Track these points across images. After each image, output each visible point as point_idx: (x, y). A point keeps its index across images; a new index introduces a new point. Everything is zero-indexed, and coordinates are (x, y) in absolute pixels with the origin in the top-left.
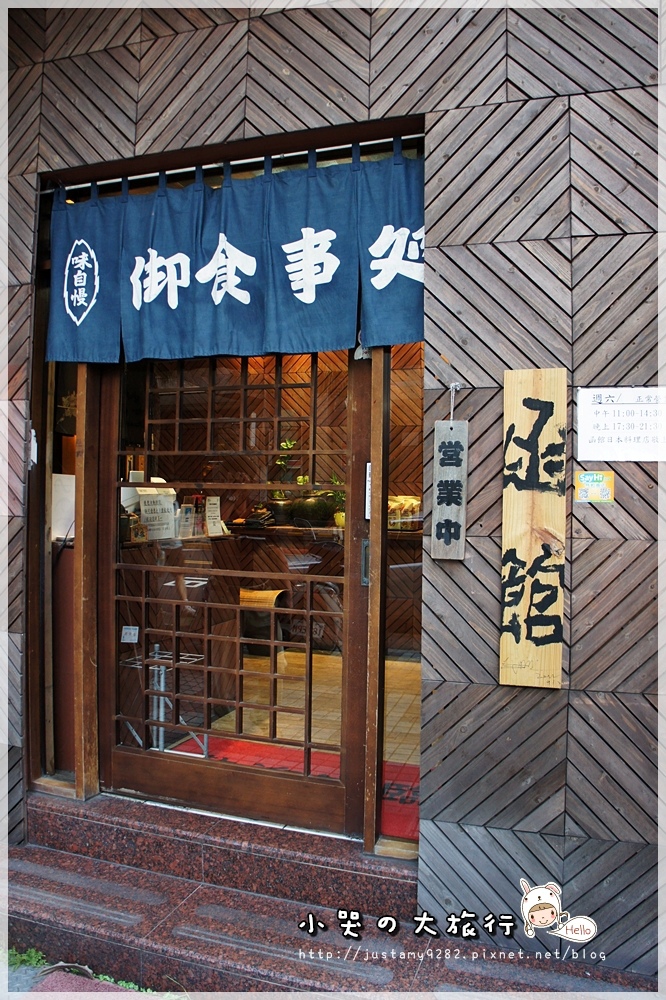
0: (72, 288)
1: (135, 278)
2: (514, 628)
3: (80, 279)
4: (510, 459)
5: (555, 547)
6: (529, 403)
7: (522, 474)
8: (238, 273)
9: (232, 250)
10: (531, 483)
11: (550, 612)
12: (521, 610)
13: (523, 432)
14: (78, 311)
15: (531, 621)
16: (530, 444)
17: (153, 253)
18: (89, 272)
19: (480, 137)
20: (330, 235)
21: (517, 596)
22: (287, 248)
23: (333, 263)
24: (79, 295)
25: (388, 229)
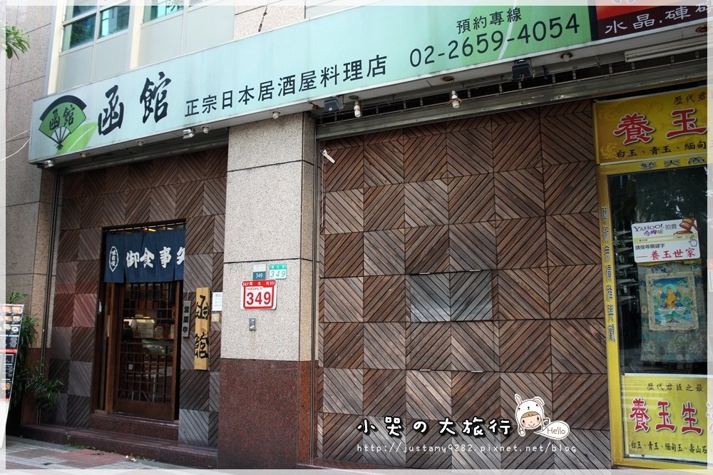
0: (111, 261)
1: (127, 259)
2: (197, 354)
3: (113, 258)
4: (197, 311)
5: (206, 333)
6: (201, 296)
7: (199, 314)
8: (150, 259)
9: (149, 253)
10: (201, 317)
11: (204, 350)
12: (198, 350)
13: (199, 304)
14: (113, 267)
15: (201, 352)
16: (201, 307)
17: (131, 252)
18: (116, 256)
19: (196, 226)
20: (169, 249)
21: (198, 346)
22: (161, 252)
23: (170, 257)
24: (113, 263)
25: (181, 248)
